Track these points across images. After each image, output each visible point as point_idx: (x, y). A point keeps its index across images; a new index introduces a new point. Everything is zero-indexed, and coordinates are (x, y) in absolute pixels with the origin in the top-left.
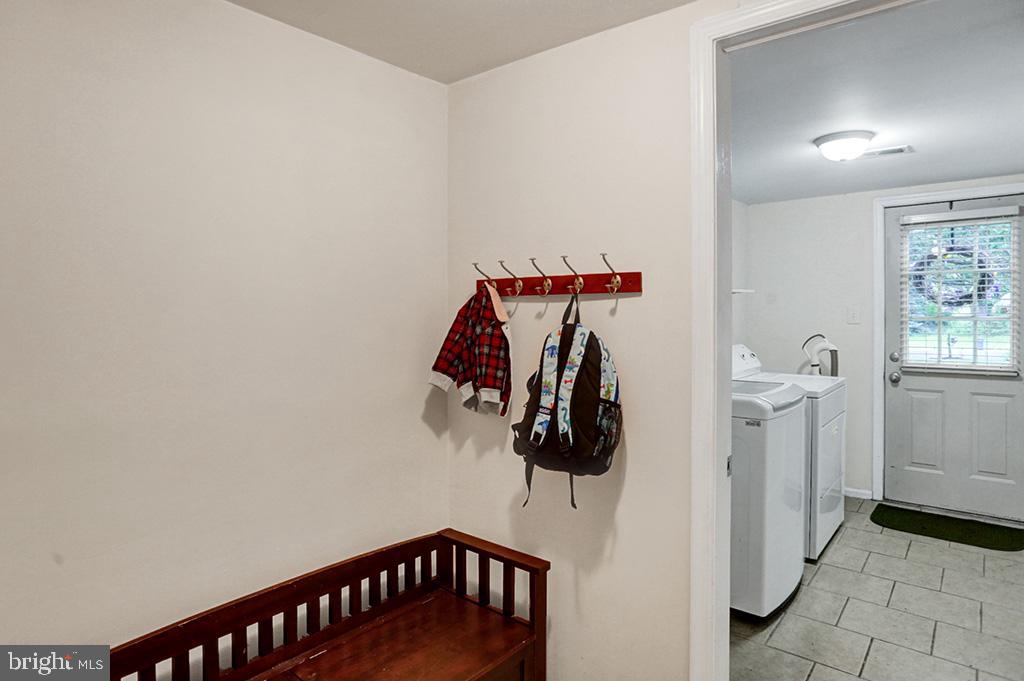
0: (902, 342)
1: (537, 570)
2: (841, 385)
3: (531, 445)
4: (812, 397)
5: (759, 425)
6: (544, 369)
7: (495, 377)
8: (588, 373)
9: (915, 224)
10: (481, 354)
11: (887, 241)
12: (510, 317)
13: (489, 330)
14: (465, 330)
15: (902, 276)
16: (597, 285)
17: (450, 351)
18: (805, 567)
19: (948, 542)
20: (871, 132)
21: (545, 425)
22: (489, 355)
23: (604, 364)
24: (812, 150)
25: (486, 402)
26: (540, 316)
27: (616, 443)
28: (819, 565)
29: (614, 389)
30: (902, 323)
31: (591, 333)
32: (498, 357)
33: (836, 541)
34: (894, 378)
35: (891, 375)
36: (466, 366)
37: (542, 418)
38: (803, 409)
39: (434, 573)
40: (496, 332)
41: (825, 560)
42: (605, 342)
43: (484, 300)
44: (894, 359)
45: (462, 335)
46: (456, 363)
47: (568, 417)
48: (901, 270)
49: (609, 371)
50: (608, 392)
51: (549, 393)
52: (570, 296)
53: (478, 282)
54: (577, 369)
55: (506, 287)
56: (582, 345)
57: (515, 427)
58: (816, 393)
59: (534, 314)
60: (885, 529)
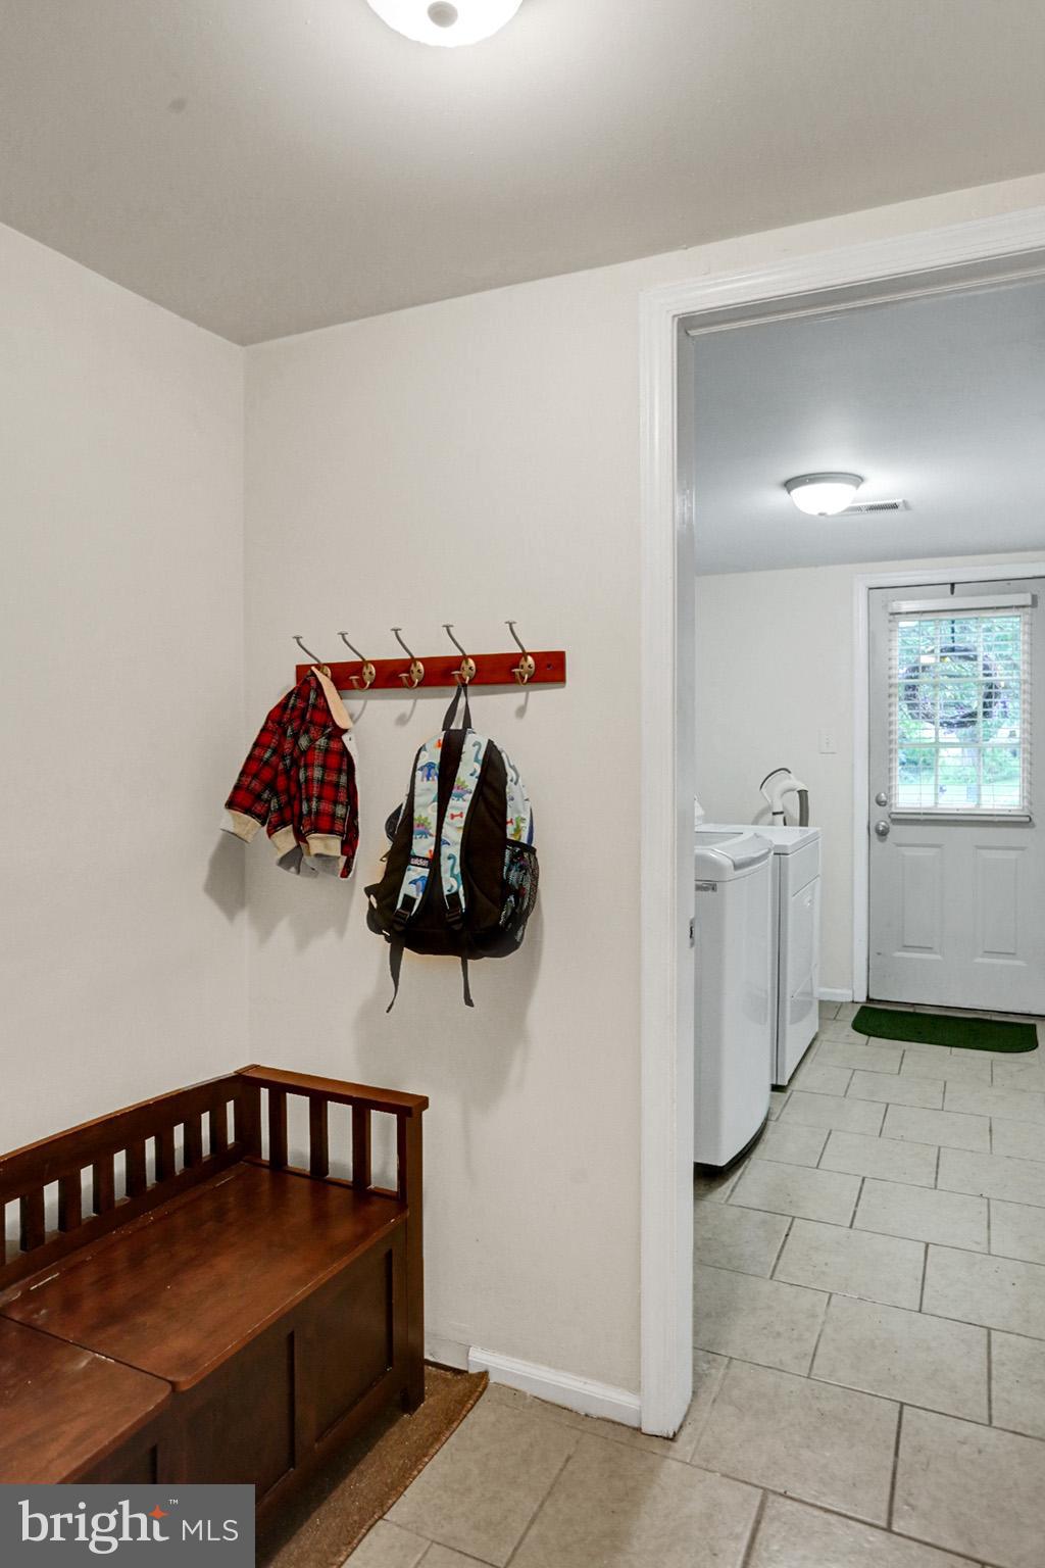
0: (890, 778)
1: (410, 1109)
2: (815, 837)
3: (398, 914)
4: (780, 854)
5: (714, 889)
6: (416, 799)
7: (333, 816)
8: (486, 800)
9: (907, 613)
10: (308, 780)
11: (871, 638)
12: (354, 722)
13: (322, 742)
14: (280, 744)
15: (891, 686)
16: (498, 671)
17: (255, 776)
18: (772, 1097)
19: (948, 1049)
20: (860, 477)
21: (420, 883)
22: (322, 782)
23: (510, 788)
24: (780, 498)
25: (317, 855)
26: (402, 720)
27: (531, 906)
28: (789, 1092)
29: (525, 826)
30: (891, 751)
31: (490, 743)
32: (337, 785)
33: (809, 1060)
34: (881, 829)
35: (878, 825)
36: (284, 798)
37: (416, 873)
38: (770, 867)
39: (231, 1139)
40: (334, 745)
41: (796, 1085)
42: (511, 756)
43: (312, 695)
44: (879, 803)
45: (274, 752)
46: (265, 796)
47: (457, 870)
48: (890, 677)
49: (518, 799)
50: (518, 830)
51: (425, 834)
52: (454, 690)
53: (299, 668)
54: (469, 797)
55: (347, 676)
56: (476, 760)
57: (369, 891)
58: (785, 847)
59: (396, 716)
60: (872, 1038)
